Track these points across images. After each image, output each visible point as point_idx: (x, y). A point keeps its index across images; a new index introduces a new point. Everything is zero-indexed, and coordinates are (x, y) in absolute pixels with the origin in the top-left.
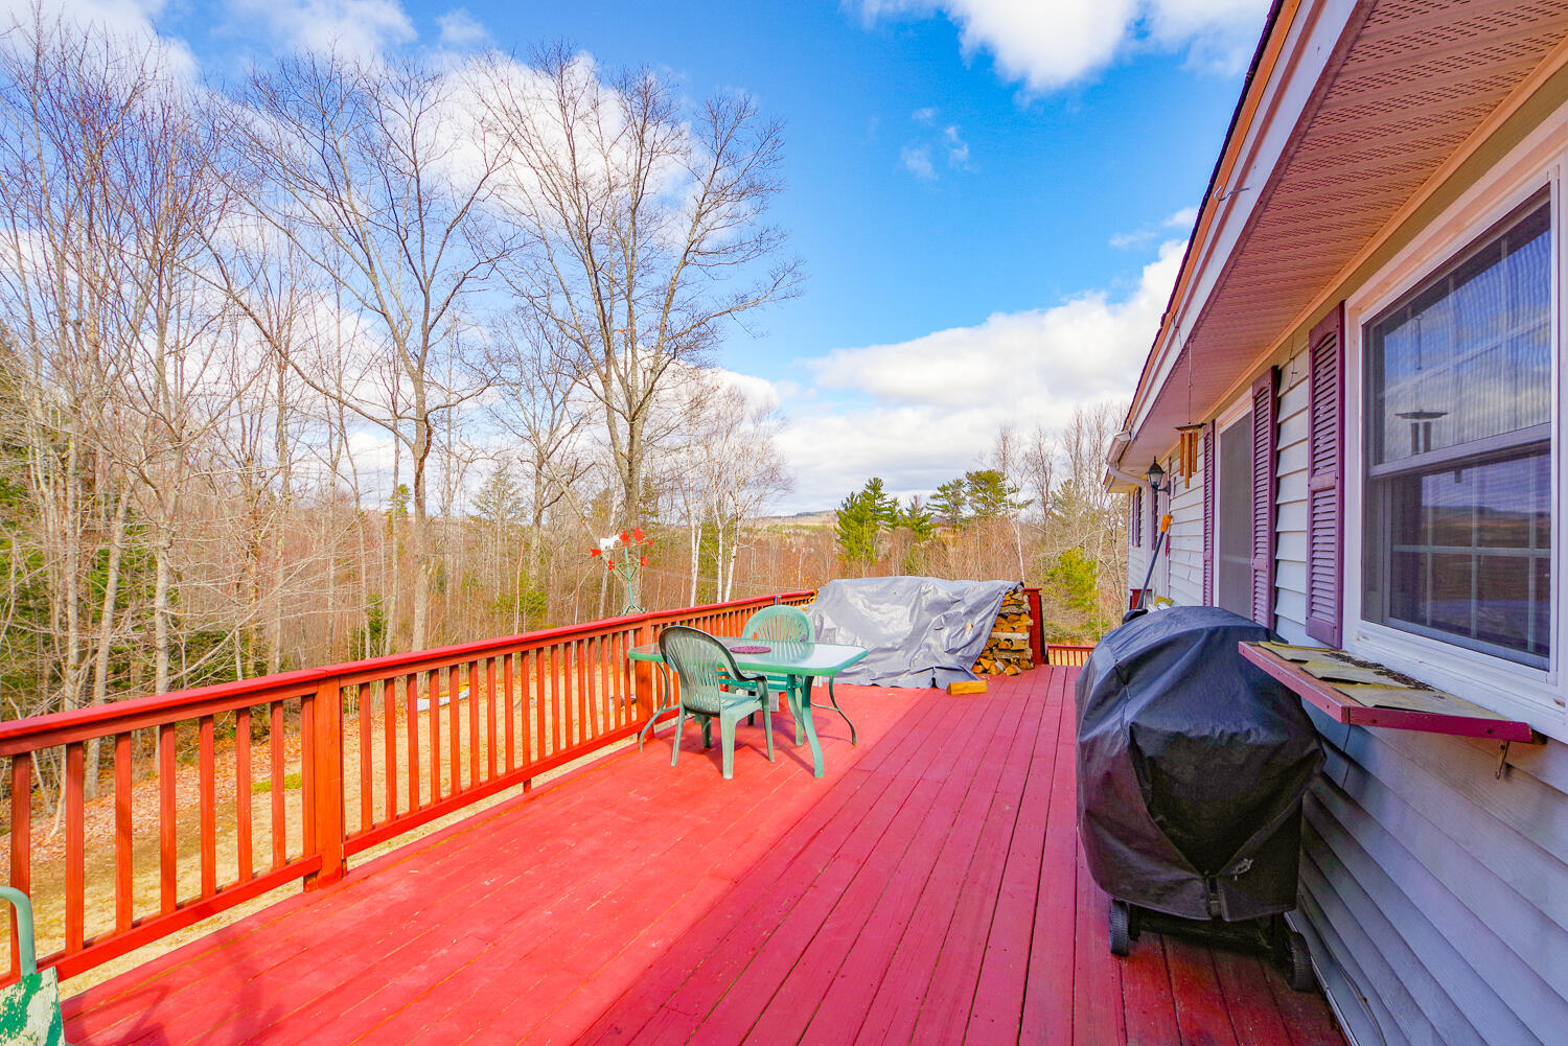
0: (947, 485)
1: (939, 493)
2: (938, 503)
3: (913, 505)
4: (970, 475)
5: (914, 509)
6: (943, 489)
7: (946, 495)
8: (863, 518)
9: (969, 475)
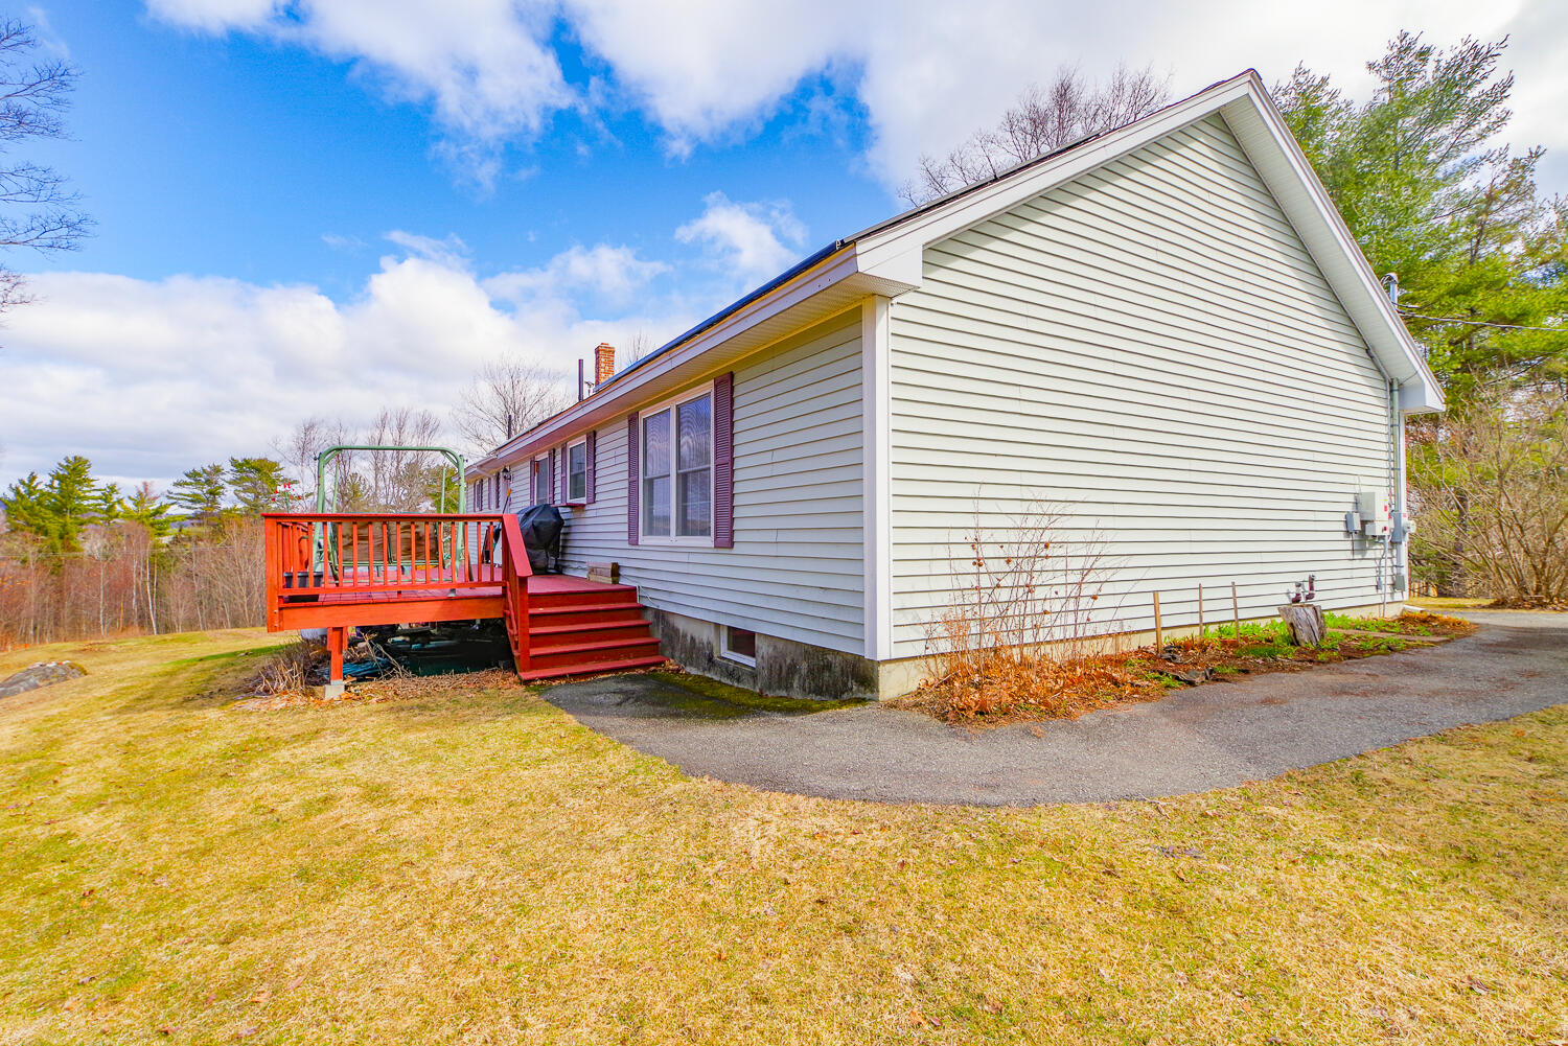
0: (198, 469)
1: (188, 480)
2: (186, 490)
3: (140, 494)
4: (236, 461)
5: (141, 499)
6: (194, 475)
7: (198, 481)
8: (64, 505)
9: (234, 462)
